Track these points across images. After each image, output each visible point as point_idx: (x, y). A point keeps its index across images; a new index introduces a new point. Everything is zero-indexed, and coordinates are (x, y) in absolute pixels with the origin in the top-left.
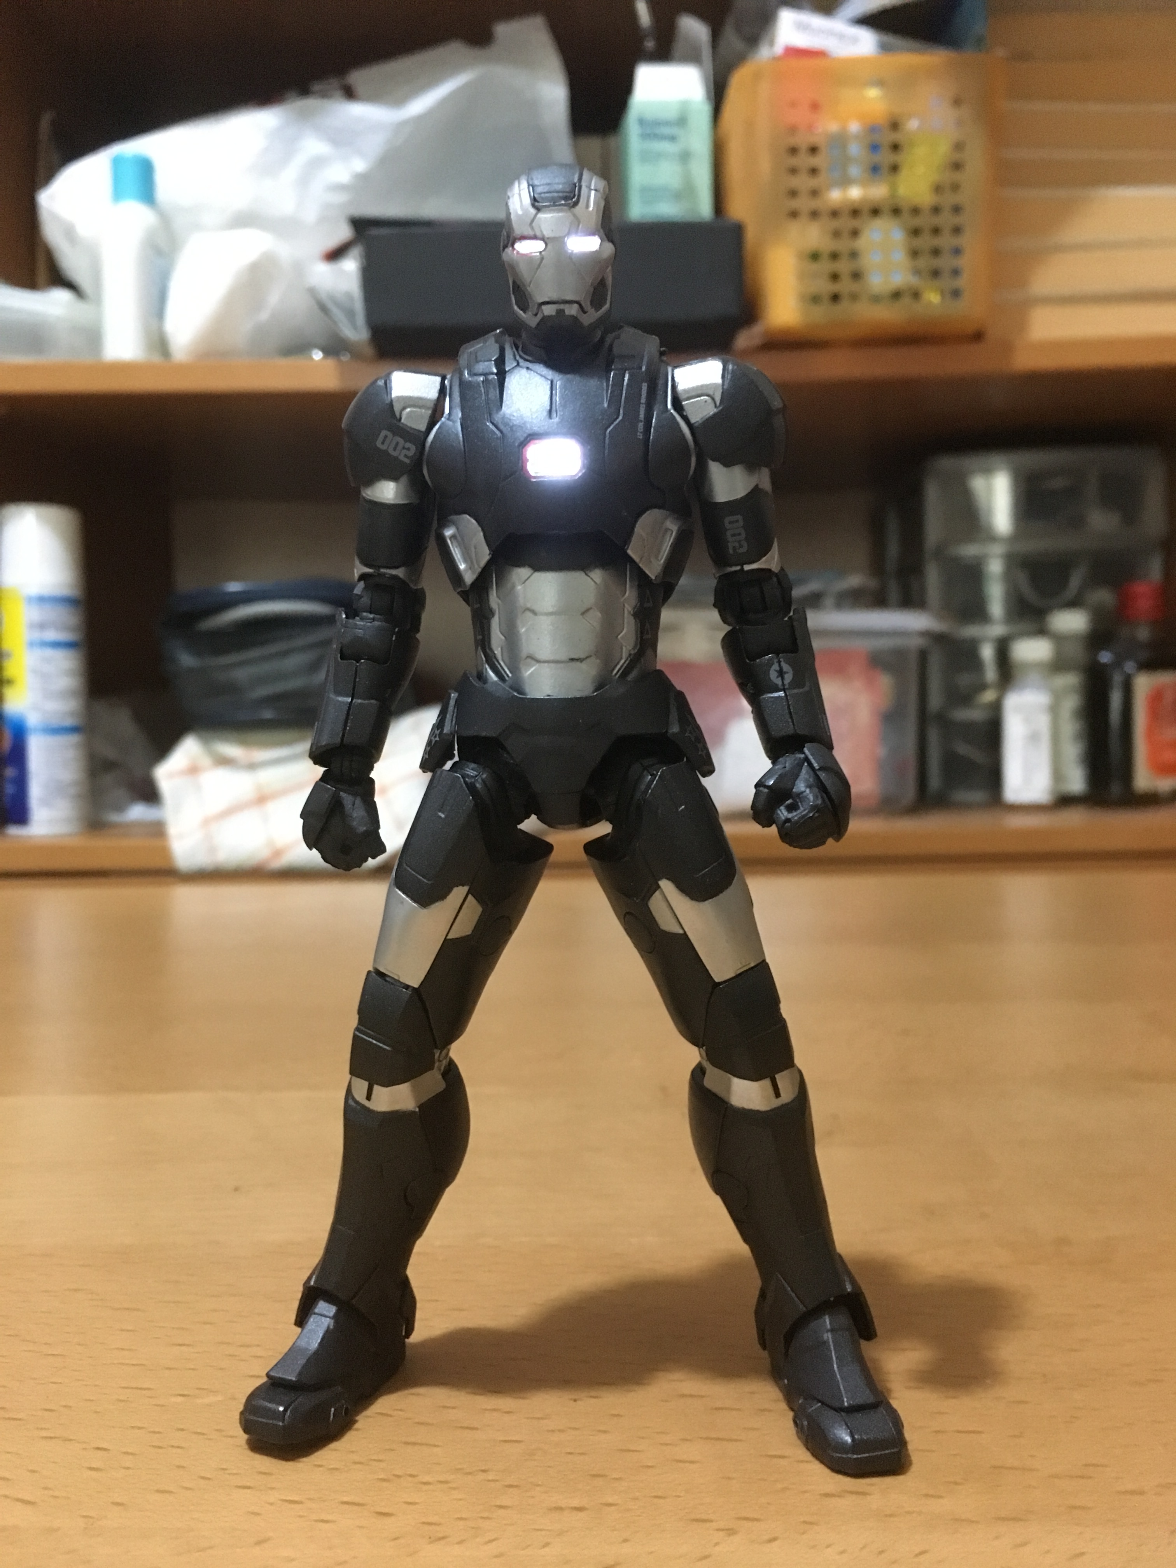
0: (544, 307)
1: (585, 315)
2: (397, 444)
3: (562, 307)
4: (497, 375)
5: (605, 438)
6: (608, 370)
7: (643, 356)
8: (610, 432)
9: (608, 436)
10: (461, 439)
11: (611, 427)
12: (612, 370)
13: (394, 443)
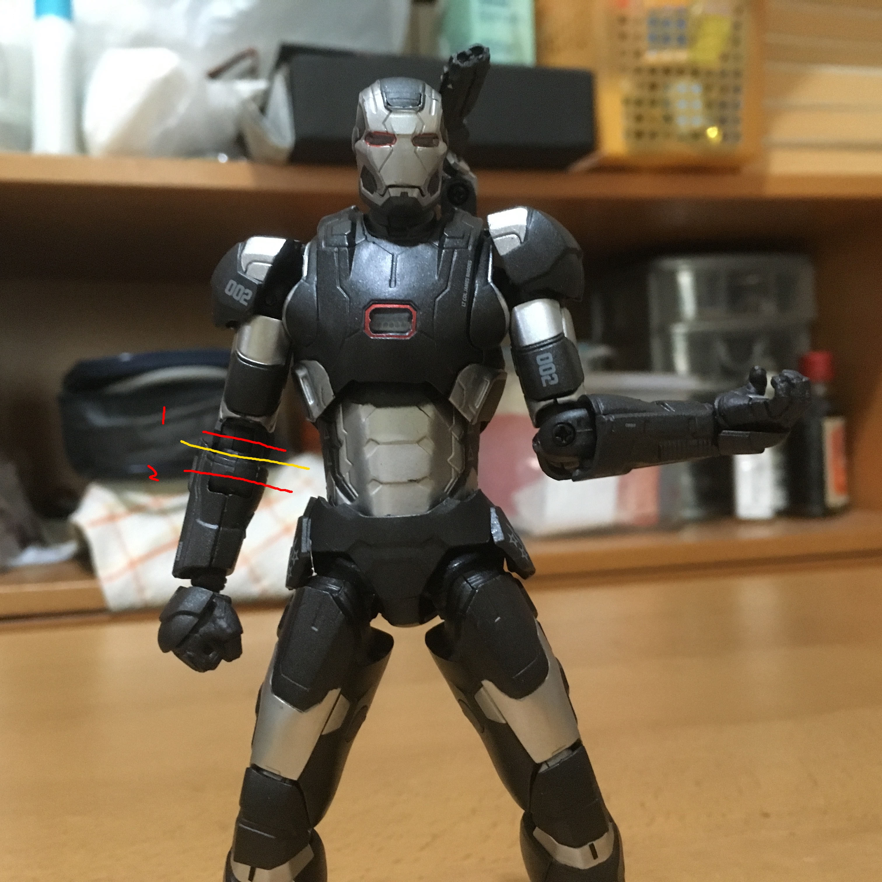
0: (390, 190)
1: (423, 198)
2: (240, 290)
3: (406, 190)
4: (348, 247)
5: (434, 305)
6: (441, 247)
7: (469, 237)
8: (439, 301)
9: (437, 304)
10: (316, 299)
11: (440, 297)
12: (443, 248)
13: (237, 290)
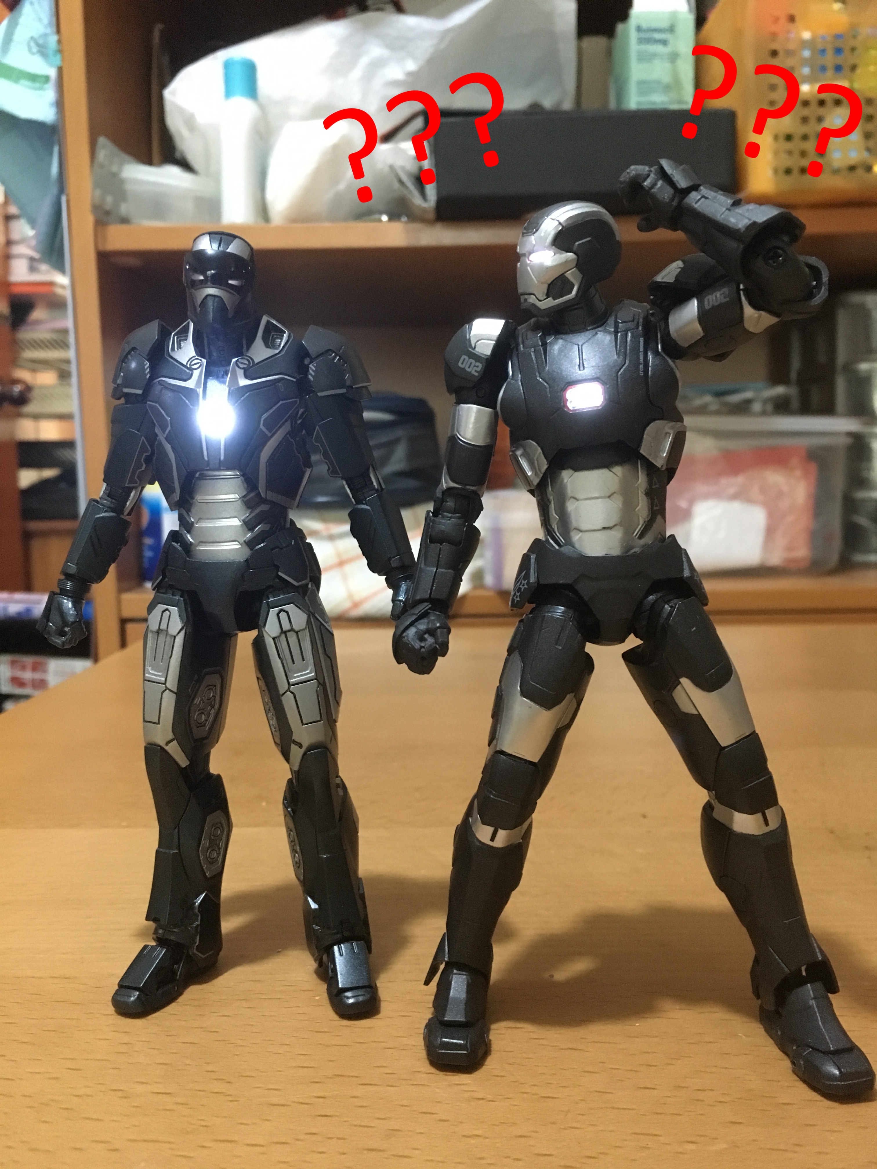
2: (471, 363)
4: (542, 346)
5: (617, 378)
6: (616, 332)
7: (639, 319)
8: (621, 374)
9: (619, 377)
10: (522, 391)
11: (622, 371)
12: (618, 332)
13: (469, 363)
